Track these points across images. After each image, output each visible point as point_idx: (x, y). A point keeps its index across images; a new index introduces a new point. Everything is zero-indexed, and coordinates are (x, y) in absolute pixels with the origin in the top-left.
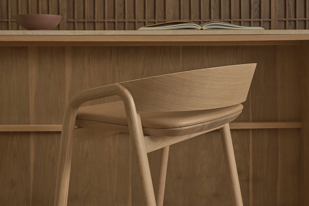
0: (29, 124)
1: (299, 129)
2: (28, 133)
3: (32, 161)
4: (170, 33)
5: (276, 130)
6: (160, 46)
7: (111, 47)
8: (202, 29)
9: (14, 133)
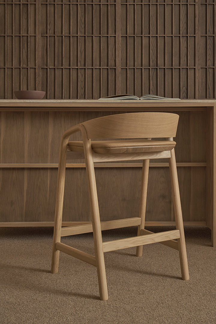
0: (24, 163)
1: (205, 167)
2: (23, 169)
3: (25, 188)
4: (119, 101)
5: (190, 168)
6: (112, 112)
7: (79, 111)
8: (140, 99)
9: (14, 169)
